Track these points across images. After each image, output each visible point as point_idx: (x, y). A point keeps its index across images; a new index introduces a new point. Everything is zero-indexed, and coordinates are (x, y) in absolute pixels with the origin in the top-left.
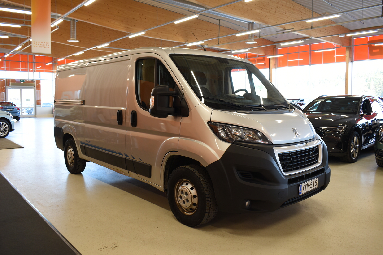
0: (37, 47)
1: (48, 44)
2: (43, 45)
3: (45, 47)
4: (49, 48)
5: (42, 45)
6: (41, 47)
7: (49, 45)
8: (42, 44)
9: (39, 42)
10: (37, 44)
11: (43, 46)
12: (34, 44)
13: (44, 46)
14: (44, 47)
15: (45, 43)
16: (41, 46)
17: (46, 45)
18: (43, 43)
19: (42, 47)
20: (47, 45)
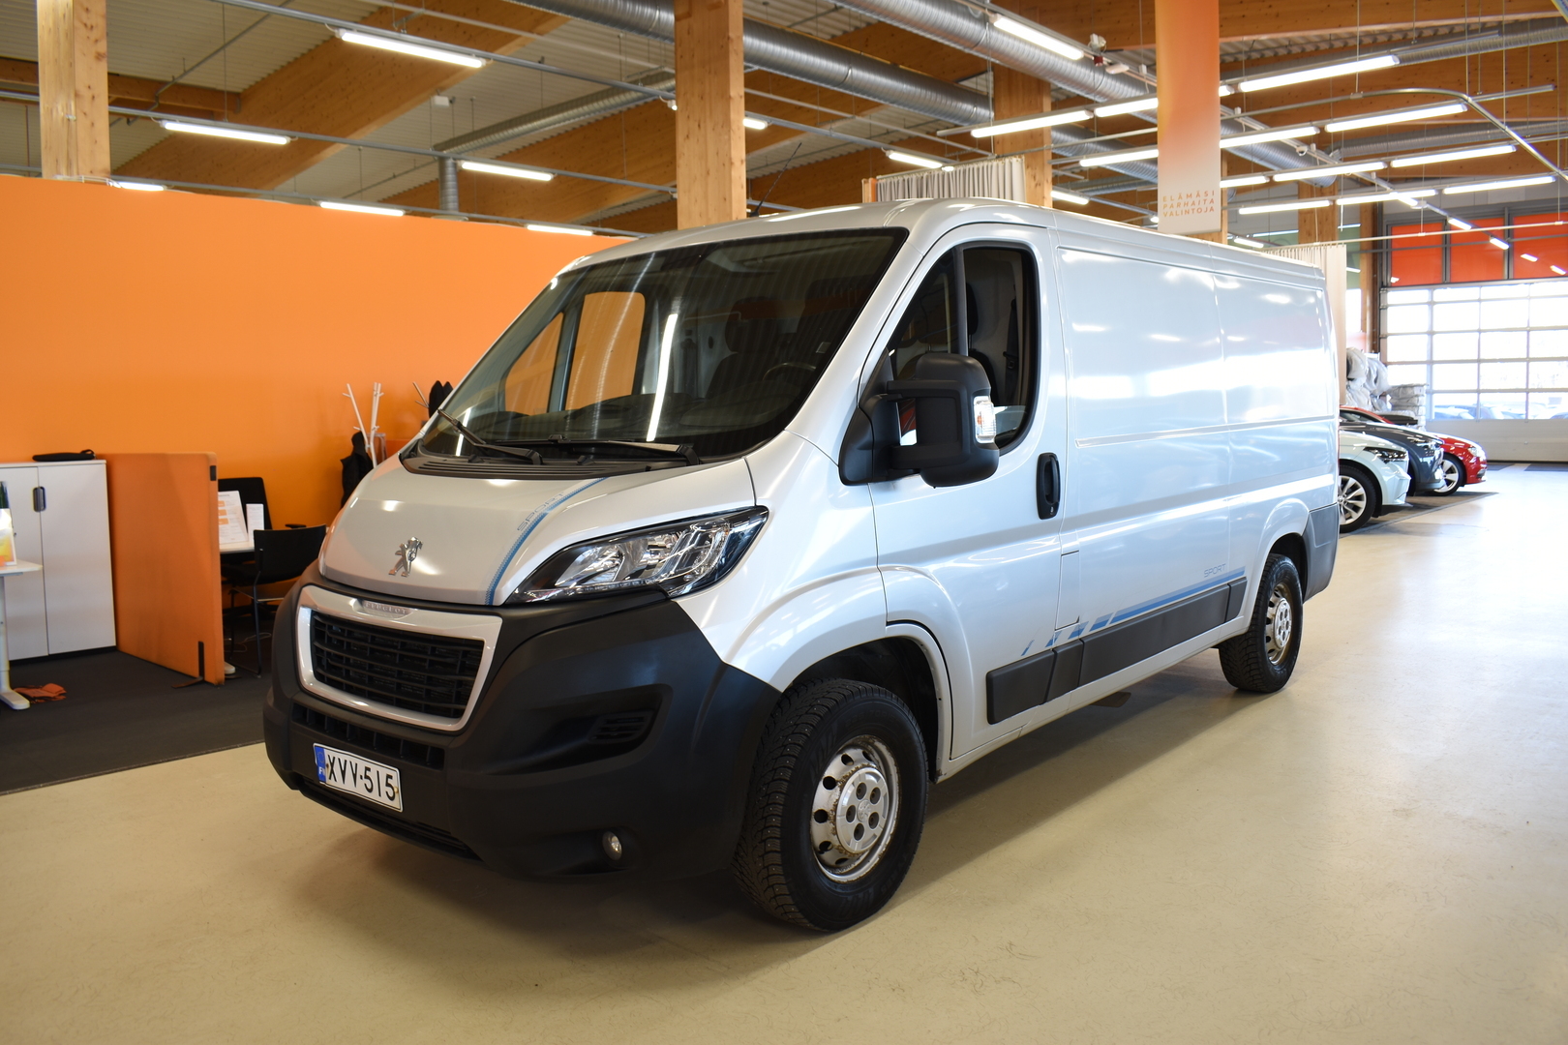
0: (1174, 213)
1: (1209, 198)
2: (1193, 203)
3: (1200, 211)
4: (1212, 209)
5: (1190, 204)
6: (1187, 212)
7: (1212, 201)
8: (1190, 201)
9: (1180, 197)
10: (1175, 205)
11: (1193, 207)
12: (1165, 206)
13: (1196, 207)
14: (1195, 211)
15: (1198, 195)
16: (1186, 208)
17: (1202, 202)
18: (1194, 195)
19: (1191, 212)
20: (1208, 202)
